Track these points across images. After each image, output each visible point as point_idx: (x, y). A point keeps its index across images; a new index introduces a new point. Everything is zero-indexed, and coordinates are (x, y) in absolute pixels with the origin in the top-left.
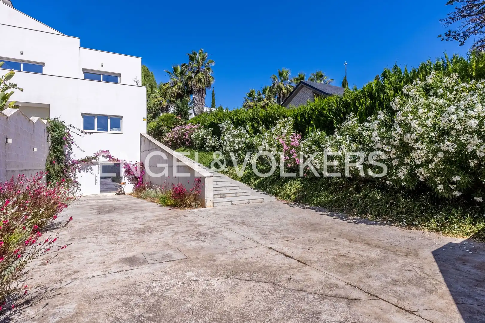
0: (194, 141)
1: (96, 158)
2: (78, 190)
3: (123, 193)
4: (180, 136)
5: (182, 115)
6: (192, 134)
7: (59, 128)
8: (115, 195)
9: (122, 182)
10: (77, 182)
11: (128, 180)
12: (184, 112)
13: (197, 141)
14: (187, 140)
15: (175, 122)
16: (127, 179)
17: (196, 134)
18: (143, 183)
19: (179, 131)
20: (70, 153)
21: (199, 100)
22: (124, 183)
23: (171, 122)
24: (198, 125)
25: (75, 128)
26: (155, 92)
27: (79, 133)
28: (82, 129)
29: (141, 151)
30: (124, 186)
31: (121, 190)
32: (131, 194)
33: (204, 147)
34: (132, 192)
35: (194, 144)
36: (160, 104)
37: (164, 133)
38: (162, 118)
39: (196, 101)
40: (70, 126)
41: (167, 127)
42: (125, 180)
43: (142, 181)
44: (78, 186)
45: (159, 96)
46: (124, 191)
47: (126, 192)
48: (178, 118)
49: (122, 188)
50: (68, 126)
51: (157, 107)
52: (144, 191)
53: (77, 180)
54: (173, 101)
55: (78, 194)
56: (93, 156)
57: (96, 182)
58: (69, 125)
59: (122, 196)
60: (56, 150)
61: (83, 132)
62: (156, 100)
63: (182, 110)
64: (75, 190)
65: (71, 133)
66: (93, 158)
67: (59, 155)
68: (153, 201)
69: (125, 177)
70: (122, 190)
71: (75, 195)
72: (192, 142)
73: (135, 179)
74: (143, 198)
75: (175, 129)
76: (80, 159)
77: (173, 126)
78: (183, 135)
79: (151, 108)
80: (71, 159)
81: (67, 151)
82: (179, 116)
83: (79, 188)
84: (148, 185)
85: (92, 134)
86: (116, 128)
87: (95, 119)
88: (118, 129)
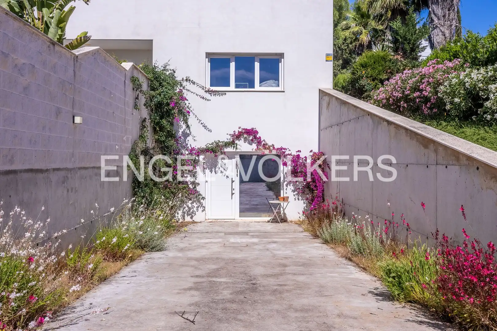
0: (447, 100)
1: (232, 143)
2: (199, 209)
3: (284, 220)
4: (407, 92)
5: (405, 53)
6: (441, 84)
7: (164, 83)
8: (268, 222)
9: (282, 196)
10: (198, 192)
11: (294, 191)
12: (409, 43)
13: (457, 100)
14: (427, 100)
15: (390, 68)
16: (293, 188)
17: (454, 81)
18: (324, 199)
19: (404, 81)
20: (186, 135)
21: (444, 16)
22: (285, 199)
23: (381, 68)
24: (456, 62)
25: (194, 83)
26: (346, 19)
27: (202, 93)
28: (208, 86)
29: (321, 128)
30: (285, 204)
31: (279, 213)
32: (299, 223)
33: (476, 114)
34: (303, 218)
35: (448, 107)
36: (357, 39)
37: (366, 91)
38: (363, 62)
39: (435, 19)
40: (187, 80)
41: (373, 80)
42: (288, 191)
43: (323, 195)
44: (199, 202)
45: (353, 24)
46: (285, 214)
47: (289, 219)
48: (397, 59)
49: (282, 209)
50: (183, 80)
51: (350, 46)
52: (326, 221)
53: (198, 188)
54: (381, 30)
55: (199, 216)
56: (226, 141)
57: (232, 194)
58: (185, 78)
59: (282, 226)
60: (158, 129)
61: (208, 91)
62: (347, 33)
63: (406, 40)
64: (195, 209)
65: (186, 94)
66: (227, 144)
67: (163, 139)
68: (354, 259)
69: (287, 186)
70: (282, 212)
71: (194, 218)
72: (440, 103)
73: (307, 190)
74: (326, 242)
75: (392, 81)
76: (203, 146)
77: (384, 76)
78: (416, 89)
79: (339, 48)
80: (189, 145)
81: (181, 131)
82: (399, 54)
83: (201, 204)
84: (337, 207)
85: (225, 94)
86: (271, 80)
87: (231, 63)
88: (274, 83)
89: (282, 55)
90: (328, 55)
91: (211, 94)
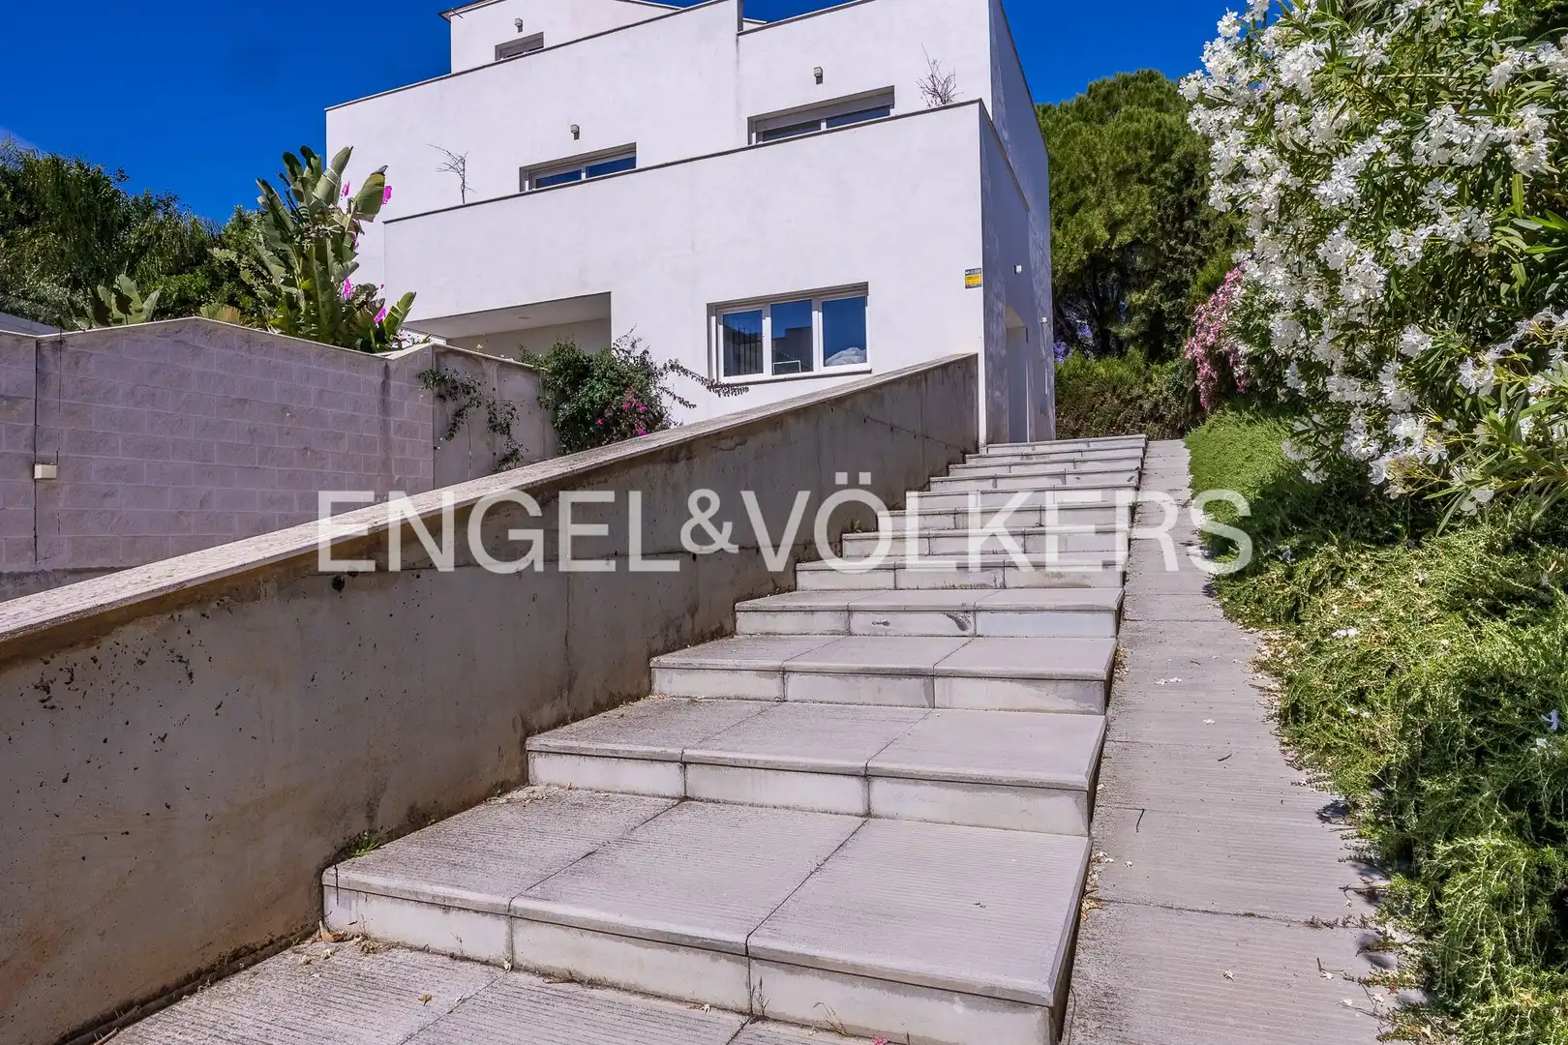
25: (686, 372)
28: (718, 375)
40: (672, 367)
61: (713, 387)
85: (747, 389)
86: (851, 349)
87: (764, 321)
88: (857, 355)
89: (864, 287)
90: (970, 272)
91: (718, 391)
